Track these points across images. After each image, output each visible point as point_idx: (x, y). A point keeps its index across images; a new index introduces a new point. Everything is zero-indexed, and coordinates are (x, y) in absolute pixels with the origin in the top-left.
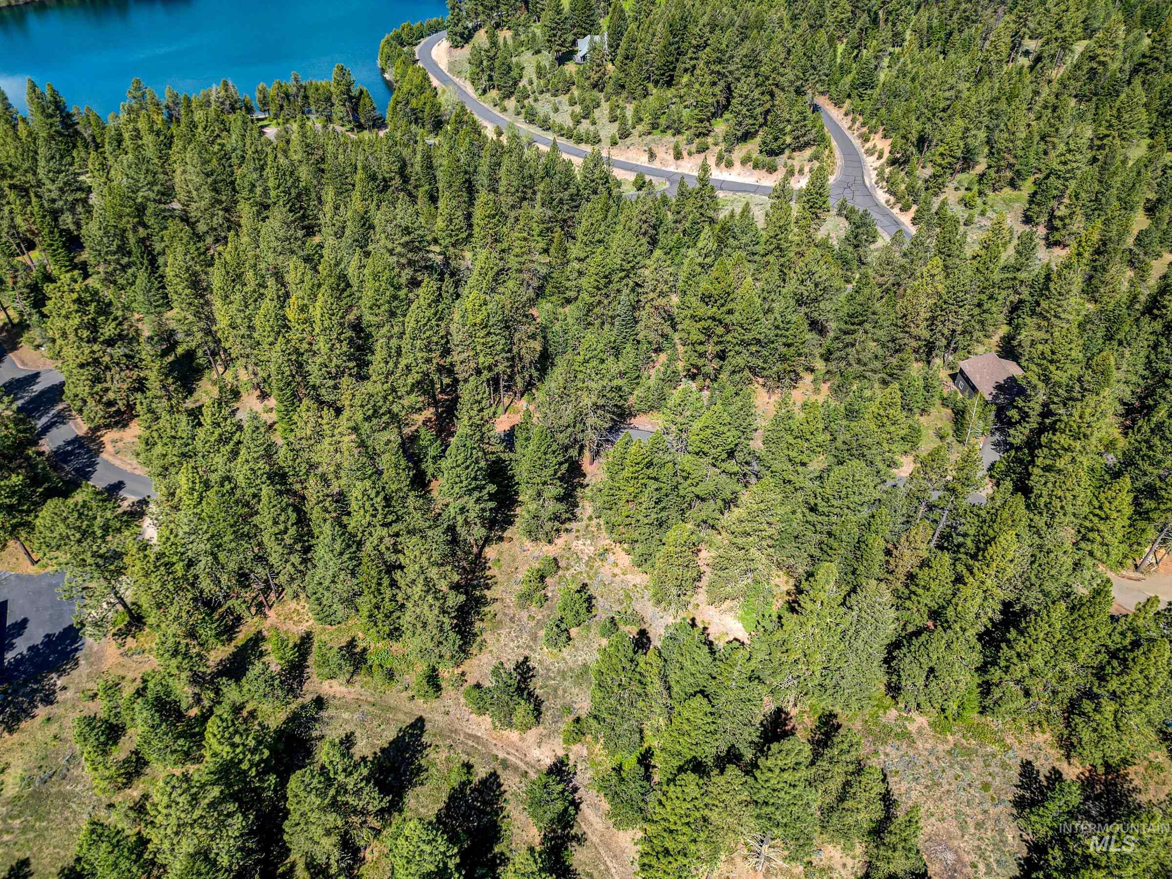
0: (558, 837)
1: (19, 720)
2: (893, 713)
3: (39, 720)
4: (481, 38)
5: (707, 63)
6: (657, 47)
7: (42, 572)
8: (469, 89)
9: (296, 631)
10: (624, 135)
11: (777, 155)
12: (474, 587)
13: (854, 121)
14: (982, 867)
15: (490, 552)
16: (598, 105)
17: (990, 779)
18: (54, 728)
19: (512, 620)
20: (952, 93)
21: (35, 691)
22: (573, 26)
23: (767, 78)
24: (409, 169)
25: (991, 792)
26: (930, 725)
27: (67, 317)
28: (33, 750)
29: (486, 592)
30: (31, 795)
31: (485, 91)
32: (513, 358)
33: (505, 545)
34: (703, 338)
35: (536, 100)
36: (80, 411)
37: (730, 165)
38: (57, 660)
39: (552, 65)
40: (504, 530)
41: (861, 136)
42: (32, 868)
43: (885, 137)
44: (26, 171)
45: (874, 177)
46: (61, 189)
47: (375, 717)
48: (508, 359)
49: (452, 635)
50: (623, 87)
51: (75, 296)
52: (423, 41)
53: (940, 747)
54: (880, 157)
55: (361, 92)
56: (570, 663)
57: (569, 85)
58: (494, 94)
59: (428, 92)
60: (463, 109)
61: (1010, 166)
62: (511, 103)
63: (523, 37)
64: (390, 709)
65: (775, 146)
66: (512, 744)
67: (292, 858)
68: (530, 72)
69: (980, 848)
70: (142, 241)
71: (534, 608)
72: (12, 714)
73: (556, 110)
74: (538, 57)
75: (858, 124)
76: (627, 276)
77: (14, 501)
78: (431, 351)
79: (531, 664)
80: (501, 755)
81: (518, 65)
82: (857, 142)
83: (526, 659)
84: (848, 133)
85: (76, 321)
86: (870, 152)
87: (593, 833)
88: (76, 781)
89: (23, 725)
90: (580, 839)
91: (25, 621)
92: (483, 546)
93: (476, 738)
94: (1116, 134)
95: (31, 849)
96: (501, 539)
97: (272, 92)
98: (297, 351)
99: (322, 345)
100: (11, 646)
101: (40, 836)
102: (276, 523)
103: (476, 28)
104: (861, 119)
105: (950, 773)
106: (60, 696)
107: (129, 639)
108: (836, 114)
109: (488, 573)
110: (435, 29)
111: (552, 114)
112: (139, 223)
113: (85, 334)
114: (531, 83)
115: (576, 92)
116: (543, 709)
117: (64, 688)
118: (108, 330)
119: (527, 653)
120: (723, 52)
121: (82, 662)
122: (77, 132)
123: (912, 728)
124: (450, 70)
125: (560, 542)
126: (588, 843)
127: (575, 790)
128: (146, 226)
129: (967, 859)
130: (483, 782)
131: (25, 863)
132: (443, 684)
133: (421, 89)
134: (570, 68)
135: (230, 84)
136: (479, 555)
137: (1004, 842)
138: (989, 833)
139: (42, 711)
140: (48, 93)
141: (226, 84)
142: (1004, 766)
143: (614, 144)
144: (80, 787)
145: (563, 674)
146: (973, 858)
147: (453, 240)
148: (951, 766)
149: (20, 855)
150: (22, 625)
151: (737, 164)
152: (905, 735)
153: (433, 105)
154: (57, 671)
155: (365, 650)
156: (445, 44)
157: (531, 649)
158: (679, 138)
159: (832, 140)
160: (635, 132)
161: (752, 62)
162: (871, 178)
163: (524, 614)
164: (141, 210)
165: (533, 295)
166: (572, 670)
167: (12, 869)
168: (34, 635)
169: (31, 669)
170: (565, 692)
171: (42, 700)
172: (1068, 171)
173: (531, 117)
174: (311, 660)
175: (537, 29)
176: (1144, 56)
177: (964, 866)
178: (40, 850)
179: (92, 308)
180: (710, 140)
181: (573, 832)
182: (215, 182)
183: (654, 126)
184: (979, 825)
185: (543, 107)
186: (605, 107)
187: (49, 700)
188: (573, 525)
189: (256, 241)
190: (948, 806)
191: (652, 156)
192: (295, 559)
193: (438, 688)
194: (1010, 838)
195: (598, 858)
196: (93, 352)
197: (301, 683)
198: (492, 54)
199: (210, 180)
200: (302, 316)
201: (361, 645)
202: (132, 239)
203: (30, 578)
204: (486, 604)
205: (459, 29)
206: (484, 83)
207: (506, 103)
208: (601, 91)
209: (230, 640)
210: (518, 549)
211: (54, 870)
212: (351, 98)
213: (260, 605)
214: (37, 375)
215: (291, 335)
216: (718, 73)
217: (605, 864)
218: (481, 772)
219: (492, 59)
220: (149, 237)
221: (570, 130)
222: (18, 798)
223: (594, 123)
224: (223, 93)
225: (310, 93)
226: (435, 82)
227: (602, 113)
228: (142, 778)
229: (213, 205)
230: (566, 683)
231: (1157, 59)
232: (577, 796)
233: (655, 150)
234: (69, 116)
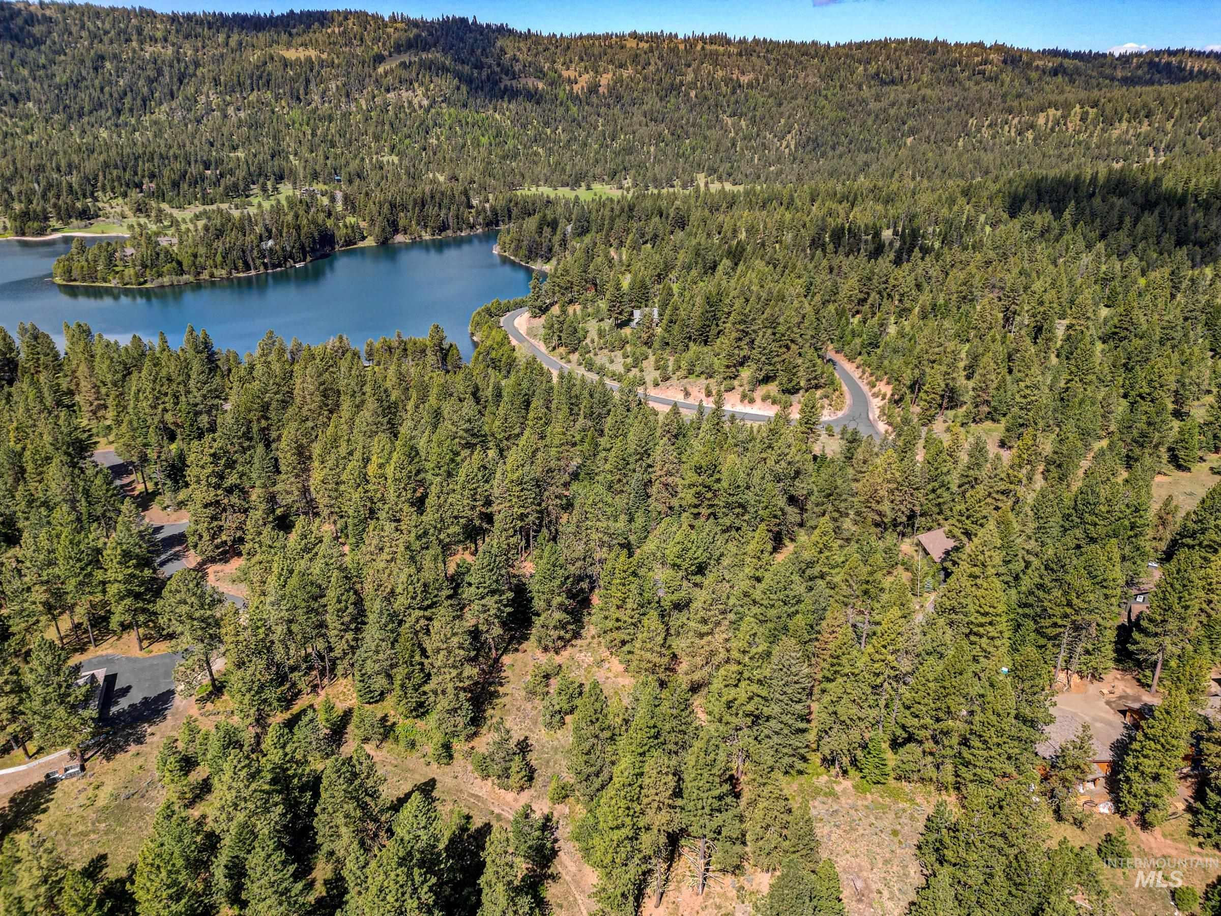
0: (537, 876)
1: (115, 753)
2: (824, 778)
3: (130, 753)
4: (556, 310)
5: (734, 324)
6: (697, 311)
7: (146, 655)
8: (542, 347)
9: (341, 707)
10: (666, 379)
11: (793, 394)
12: (490, 684)
13: (864, 372)
14: (886, 894)
15: (507, 659)
16: (647, 358)
17: (899, 827)
18: (140, 761)
19: (518, 709)
20: (941, 349)
21: (131, 734)
22: (631, 301)
23: (783, 335)
24: (481, 393)
25: (900, 837)
26: (854, 787)
27: (203, 467)
28: (123, 775)
29: (499, 688)
30: (117, 807)
31: (554, 348)
32: (541, 512)
33: (519, 655)
34: (696, 502)
35: (596, 354)
36: (195, 546)
37: (752, 401)
38: (150, 715)
39: (611, 329)
40: (520, 643)
41: (869, 383)
42: (108, 861)
43: (888, 383)
44: (179, 384)
45: (877, 412)
46: (204, 396)
47: (395, 774)
48: (538, 512)
49: (467, 705)
50: (667, 344)
51: (212, 451)
52: (508, 314)
53: (859, 803)
54: (883, 399)
55: (451, 346)
56: (562, 742)
57: (624, 342)
58: (562, 350)
59: (506, 348)
60: (534, 359)
61: (987, 402)
62: (575, 357)
63: (590, 310)
64: (409, 770)
65: (790, 386)
66: (508, 804)
67: (313, 875)
68: (593, 334)
69: (885, 879)
70: (262, 430)
71: (537, 701)
72: (110, 749)
73: (612, 362)
74: (601, 324)
75: (867, 374)
76: (641, 459)
77: (142, 589)
78: (475, 500)
79: (529, 742)
80: (497, 811)
81: (583, 329)
82: (866, 388)
83: (526, 738)
84: (859, 382)
85: (209, 470)
86: (875, 395)
87: (567, 874)
88: (152, 800)
89: (118, 756)
90: (554, 878)
91: (129, 687)
92: (502, 655)
93: (477, 797)
94: (1077, 379)
95: (109, 847)
96: (517, 650)
97: (377, 345)
98: (371, 499)
99: (391, 496)
100: (117, 703)
101: (119, 838)
102: (339, 601)
103: (552, 304)
104: (869, 370)
105: (866, 822)
106: (148, 739)
107: (209, 704)
108: (849, 367)
109: (503, 674)
110: (519, 305)
111: (607, 365)
112: (263, 416)
113: (214, 480)
114: (593, 341)
115: (628, 348)
116: (536, 775)
117: (153, 734)
118: (232, 479)
119: (527, 734)
120: (746, 316)
121: (169, 717)
122: (217, 366)
123: (838, 789)
124: (528, 334)
125: (565, 654)
126: (561, 881)
127: (556, 841)
128: (267, 419)
129: (874, 887)
130: (478, 831)
131: (104, 857)
132: (455, 755)
133: (501, 344)
134: (627, 331)
135: (344, 338)
136: (497, 660)
137: (906, 875)
138: (895, 868)
139: (133, 748)
140: (201, 336)
141: (341, 338)
142: (912, 818)
143: (656, 385)
144: (154, 804)
145: (555, 750)
146: (880, 886)
147: (507, 435)
148: (867, 817)
149: (102, 851)
150: (126, 690)
151: (758, 401)
152: (832, 794)
153: (509, 357)
154: (149, 722)
155: (394, 724)
156: (527, 315)
157: (531, 731)
158: (711, 381)
159: (844, 385)
160: (675, 377)
161: (773, 323)
162: (874, 413)
163: (529, 706)
164: (266, 407)
165: (568, 479)
166: (563, 747)
167: (93, 860)
168: (135, 697)
169: (129, 719)
170: (555, 763)
171: (134, 741)
172: (1029, 403)
173: (590, 367)
174: (351, 728)
175: (603, 305)
176: (1116, 327)
177: (872, 892)
178: (117, 849)
179: (223, 462)
180: (736, 383)
181: (549, 872)
182: (326, 390)
183: (690, 372)
184: (886, 862)
185: (601, 359)
186: (652, 358)
187: (140, 741)
188: (578, 642)
189: (351, 429)
190: (862, 846)
191: (687, 394)
192: (349, 636)
193: (451, 757)
194: (912, 872)
195: (568, 892)
196: (217, 495)
197: (339, 746)
198: (561, 319)
199: (322, 388)
200: (380, 471)
201: (391, 720)
202: (255, 428)
203: (136, 660)
204: (498, 697)
205: (538, 303)
206: (555, 342)
207: (571, 356)
208: (650, 347)
209: (288, 708)
210: (530, 658)
211: (124, 865)
212: (442, 349)
213: (316, 686)
214: (162, 527)
215: (370, 487)
216: (743, 331)
217: (574, 896)
218: (477, 823)
219: (562, 323)
220: (267, 429)
221: (621, 375)
222: (106, 808)
223: (642, 371)
224: (337, 344)
225: (409, 346)
226: (514, 342)
227: (649, 364)
228: (203, 803)
229: (321, 408)
230: (557, 757)
231: (1127, 329)
232: (556, 845)
233: (690, 389)
234: (214, 353)
